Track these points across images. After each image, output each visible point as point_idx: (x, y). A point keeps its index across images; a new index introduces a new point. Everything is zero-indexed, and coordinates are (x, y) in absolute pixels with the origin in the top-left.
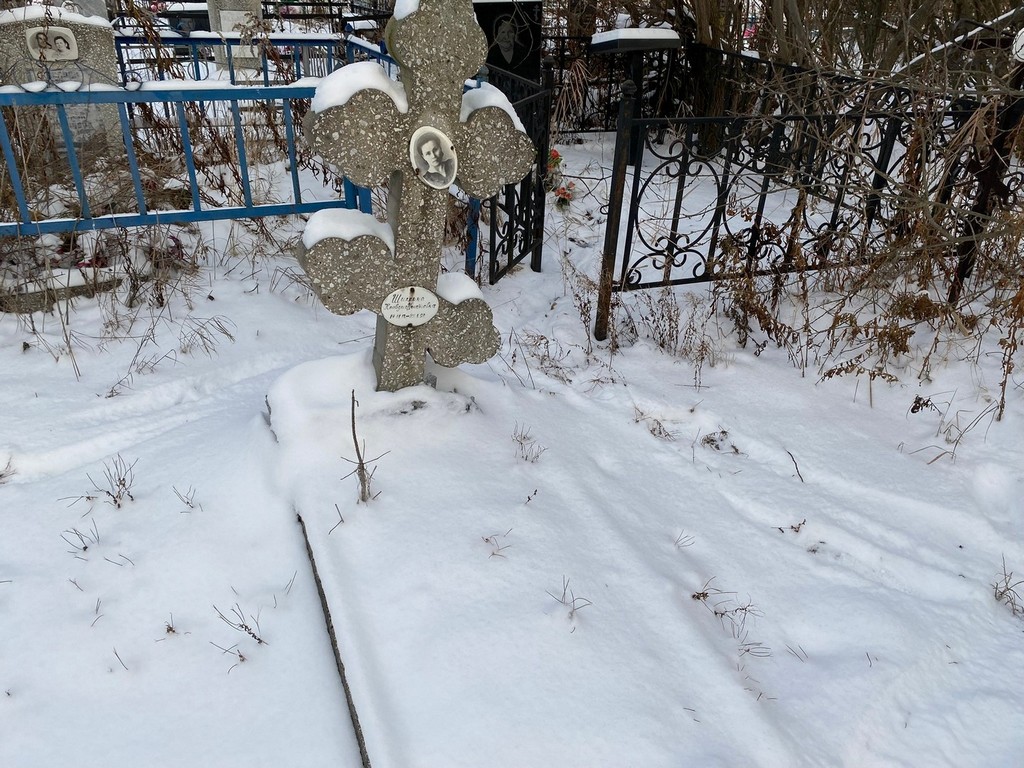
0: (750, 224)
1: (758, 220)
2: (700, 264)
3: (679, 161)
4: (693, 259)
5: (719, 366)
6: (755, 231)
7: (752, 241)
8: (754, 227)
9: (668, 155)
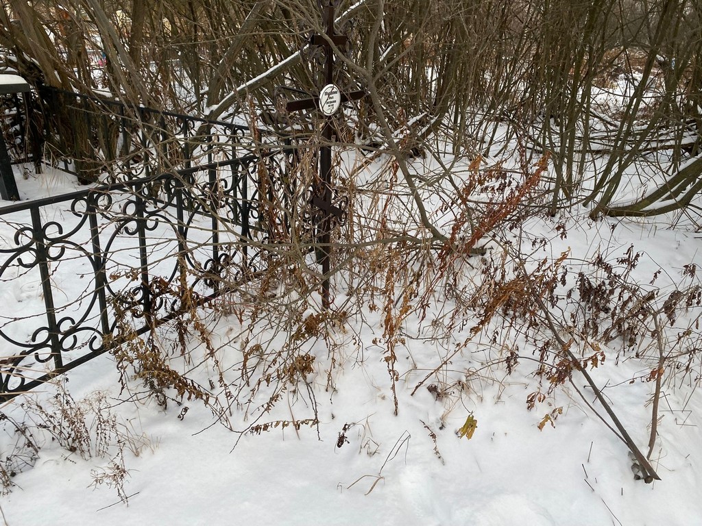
0: (138, 283)
1: (145, 277)
2: (95, 337)
3: (33, 249)
4: (83, 336)
5: (145, 454)
6: (146, 288)
7: (145, 297)
8: (142, 284)
9: (16, 247)
